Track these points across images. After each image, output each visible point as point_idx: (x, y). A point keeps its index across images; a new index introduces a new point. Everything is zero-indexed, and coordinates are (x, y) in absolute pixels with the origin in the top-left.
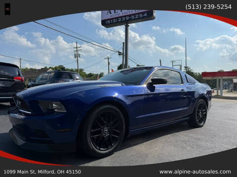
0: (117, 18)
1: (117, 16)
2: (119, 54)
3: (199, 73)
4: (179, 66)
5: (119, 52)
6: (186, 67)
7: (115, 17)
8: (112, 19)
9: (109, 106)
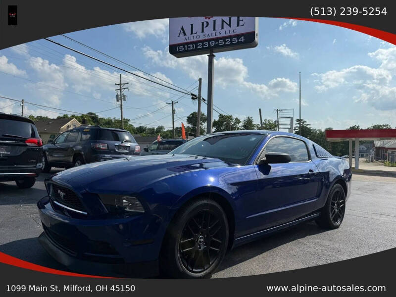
0: (196, 43)
1: (196, 39)
2: (193, 98)
3: (320, 130)
4: (289, 119)
5: (192, 94)
6: (299, 120)
7: (192, 40)
8: (187, 44)
9: (205, 202)
